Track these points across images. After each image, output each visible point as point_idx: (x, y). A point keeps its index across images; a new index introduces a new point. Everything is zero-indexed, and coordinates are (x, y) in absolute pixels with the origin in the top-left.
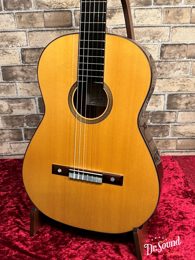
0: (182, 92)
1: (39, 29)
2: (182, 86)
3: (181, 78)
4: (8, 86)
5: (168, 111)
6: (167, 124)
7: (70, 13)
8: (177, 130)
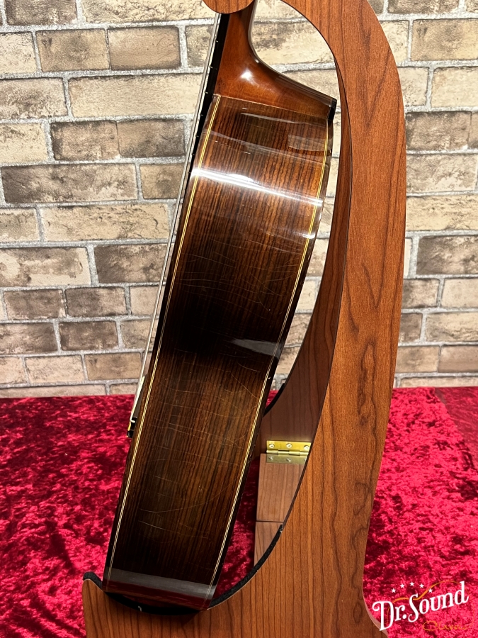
0: (455, 232)
1: (97, 73)
2: (455, 217)
3: (453, 197)
4: (17, 217)
5: (420, 279)
6: (417, 310)
7: (174, 32)
8: (442, 325)
